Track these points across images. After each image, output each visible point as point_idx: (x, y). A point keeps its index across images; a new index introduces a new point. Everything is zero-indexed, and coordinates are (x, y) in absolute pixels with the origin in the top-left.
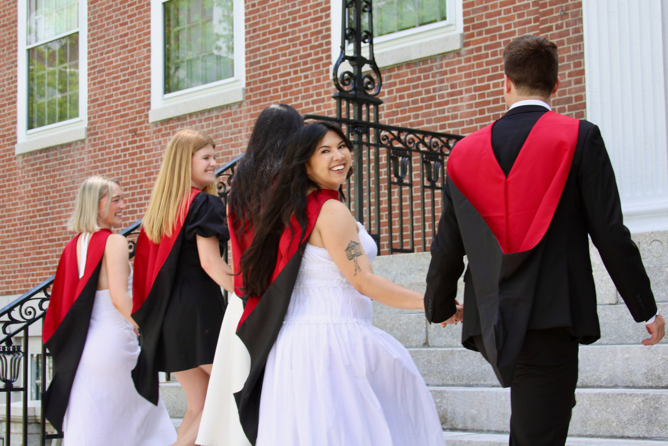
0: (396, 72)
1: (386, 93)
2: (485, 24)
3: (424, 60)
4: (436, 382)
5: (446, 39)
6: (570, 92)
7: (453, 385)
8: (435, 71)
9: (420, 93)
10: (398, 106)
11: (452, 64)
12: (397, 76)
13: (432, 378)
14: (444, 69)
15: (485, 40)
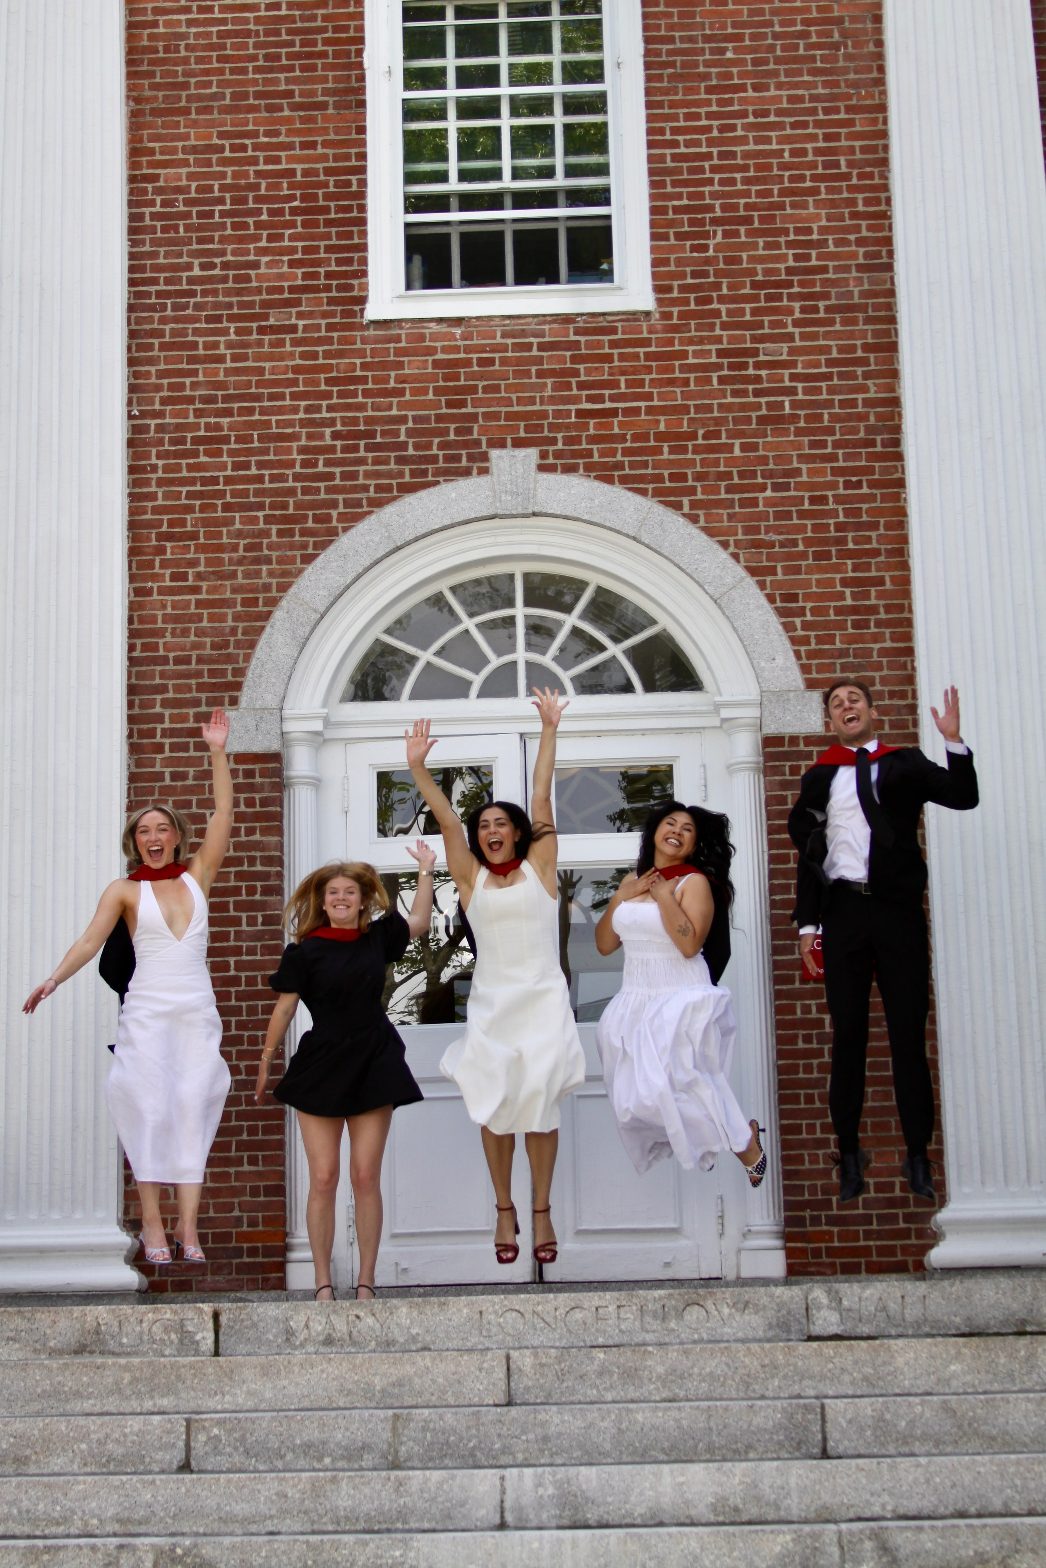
4: (297, 1528)
7: (336, 1532)
13: (288, 1521)
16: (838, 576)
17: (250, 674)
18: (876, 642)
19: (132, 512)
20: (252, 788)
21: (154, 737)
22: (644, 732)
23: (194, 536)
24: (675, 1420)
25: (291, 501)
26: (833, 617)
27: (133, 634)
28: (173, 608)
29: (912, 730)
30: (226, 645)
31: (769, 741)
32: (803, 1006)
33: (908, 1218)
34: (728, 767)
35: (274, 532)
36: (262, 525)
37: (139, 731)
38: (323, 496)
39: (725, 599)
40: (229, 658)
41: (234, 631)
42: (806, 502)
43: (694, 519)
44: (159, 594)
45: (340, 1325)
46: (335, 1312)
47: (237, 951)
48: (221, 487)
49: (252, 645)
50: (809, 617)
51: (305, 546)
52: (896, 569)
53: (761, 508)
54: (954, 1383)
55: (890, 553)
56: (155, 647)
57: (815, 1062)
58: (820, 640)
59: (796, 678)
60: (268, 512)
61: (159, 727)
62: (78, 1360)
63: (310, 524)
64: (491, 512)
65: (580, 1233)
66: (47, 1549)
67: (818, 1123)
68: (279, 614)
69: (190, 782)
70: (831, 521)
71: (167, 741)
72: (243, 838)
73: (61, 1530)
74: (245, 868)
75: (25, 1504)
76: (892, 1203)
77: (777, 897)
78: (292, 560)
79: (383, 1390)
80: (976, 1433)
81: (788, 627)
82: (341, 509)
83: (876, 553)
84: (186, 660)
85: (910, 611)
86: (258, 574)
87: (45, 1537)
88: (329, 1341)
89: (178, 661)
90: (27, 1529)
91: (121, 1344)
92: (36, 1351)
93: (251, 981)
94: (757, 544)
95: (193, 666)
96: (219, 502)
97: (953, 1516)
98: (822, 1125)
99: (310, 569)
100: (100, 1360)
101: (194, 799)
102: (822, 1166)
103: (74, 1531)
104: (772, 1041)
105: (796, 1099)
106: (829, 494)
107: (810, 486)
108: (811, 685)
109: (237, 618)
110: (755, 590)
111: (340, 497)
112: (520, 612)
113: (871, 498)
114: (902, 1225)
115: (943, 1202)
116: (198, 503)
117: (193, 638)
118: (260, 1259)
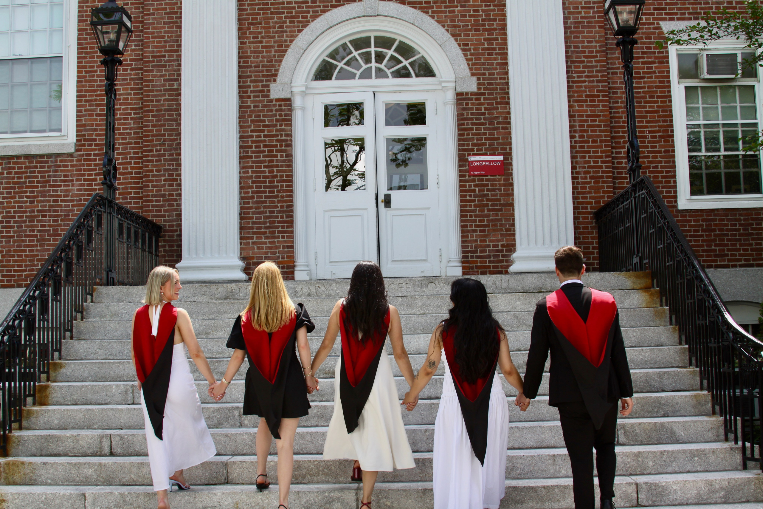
0: (15, 160)
1: (5, 173)
2: (95, 140)
3: (42, 156)
5: (63, 145)
6: (164, 190)
8: (50, 164)
9: (36, 177)
10: (15, 183)
11: (65, 161)
12: (15, 163)
14: (58, 163)
15: (95, 150)
16: (483, 37)
17: (280, 71)
18: (495, 60)
19: (239, 15)
20: (281, 110)
21: (248, 93)
22: (415, 91)
23: (260, 23)
24: (425, 320)
25: (294, 11)
26: (480, 52)
27: (240, 58)
28: (254, 48)
29: (507, 91)
30: (272, 61)
31: (458, 94)
32: (469, 185)
33: (503, 256)
34: (444, 103)
35: (288, 22)
36: (284, 19)
37: (242, 91)
38: (305, 9)
39: (444, 45)
40: (273, 66)
41: (274, 56)
42: (472, 11)
43: (433, 17)
44: (249, 43)
45: (313, 290)
46: (311, 285)
47: (277, 166)
48: (269, 6)
49: (281, 61)
50: (472, 52)
51: (299, 27)
52: (502, 35)
53: (456, 13)
54: (518, 308)
55: (500, 29)
56: (247, 62)
57: (473, 204)
58: (476, 59)
59: (468, 73)
60: (286, 15)
61: (249, 89)
62: (226, 301)
63: (300, 19)
64: (363, 15)
65: (393, 261)
66: (217, 361)
67: (474, 224)
68: (290, 50)
69: (260, 108)
70: (480, 18)
71: (252, 94)
72: (278, 128)
73: (221, 356)
74: (279, 138)
75: (209, 347)
76: (498, 251)
77: (461, 148)
78: (295, 32)
79: (327, 311)
80: (524, 324)
81: (465, 55)
82: (311, 14)
83: (496, 29)
84: (258, 66)
85: (507, 50)
86: (283, 36)
87: (216, 358)
88: (309, 295)
89: (255, 67)
90: (210, 355)
91: (240, 296)
92: (211, 298)
93: (282, 176)
94: (455, 26)
95: (261, 68)
96: (269, 12)
97: (516, 351)
98: (475, 225)
99: (301, 35)
100: (233, 301)
101: (261, 114)
102: (475, 239)
103: (225, 356)
104: (458, 197)
105: (466, 216)
106: (480, 9)
107: (473, 6)
108: (473, 75)
109: (275, 52)
110: (454, 42)
111: (311, 10)
112: (373, 49)
113: (494, 10)
114: (501, 258)
115: (515, 251)
116: (262, 12)
117: (260, 59)
118: (286, 270)
